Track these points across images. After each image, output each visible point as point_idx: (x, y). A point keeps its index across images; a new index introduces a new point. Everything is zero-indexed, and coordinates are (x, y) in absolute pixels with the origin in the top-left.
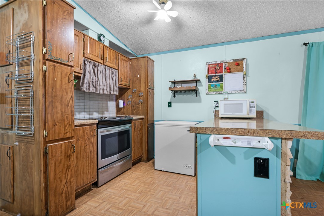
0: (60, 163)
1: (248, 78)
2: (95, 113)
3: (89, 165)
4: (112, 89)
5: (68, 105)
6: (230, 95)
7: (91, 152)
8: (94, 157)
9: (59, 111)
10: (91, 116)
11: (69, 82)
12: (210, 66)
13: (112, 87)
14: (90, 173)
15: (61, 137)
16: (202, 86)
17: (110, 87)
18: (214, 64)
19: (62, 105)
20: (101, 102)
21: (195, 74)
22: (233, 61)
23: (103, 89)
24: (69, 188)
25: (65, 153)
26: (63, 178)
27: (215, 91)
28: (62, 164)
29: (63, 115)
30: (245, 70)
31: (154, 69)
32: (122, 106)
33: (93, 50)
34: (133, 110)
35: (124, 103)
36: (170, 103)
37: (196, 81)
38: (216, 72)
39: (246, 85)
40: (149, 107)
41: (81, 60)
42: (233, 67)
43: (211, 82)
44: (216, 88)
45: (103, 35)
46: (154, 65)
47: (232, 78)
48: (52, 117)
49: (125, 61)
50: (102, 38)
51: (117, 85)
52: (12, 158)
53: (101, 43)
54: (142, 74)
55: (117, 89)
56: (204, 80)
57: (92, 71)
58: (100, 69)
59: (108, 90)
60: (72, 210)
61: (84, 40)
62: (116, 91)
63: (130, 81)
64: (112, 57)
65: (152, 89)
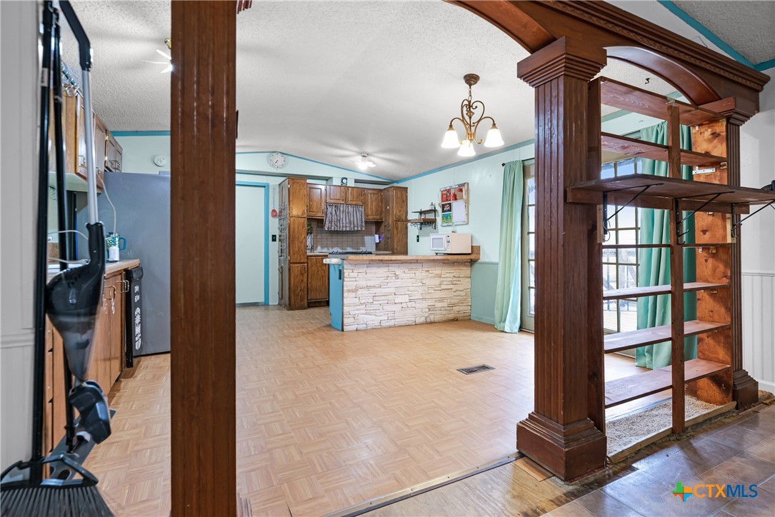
0: (297, 276)
3: (321, 285)
4: (356, 225)
5: (302, 242)
6: (458, 227)
7: (322, 277)
8: (325, 281)
9: (298, 245)
11: (303, 228)
12: (443, 192)
13: (356, 222)
14: (322, 292)
15: (298, 261)
16: (439, 216)
17: (354, 223)
18: (446, 190)
19: (298, 242)
20: (356, 238)
21: (432, 203)
22: (457, 186)
23: (346, 227)
24: (303, 294)
25: (300, 272)
26: (299, 286)
27: (447, 222)
28: (298, 278)
29: (299, 248)
30: (465, 197)
31: (407, 197)
32: (378, 241)
33: (336, 195)
34: (385, 245)
35: (379, 238)
36: (418, 236)
37: (435, 211)
38: (447, 200)
39: (468, 215)
40: (396, 242)
41: (323, 206)
42: (458, 194)
43: (443, 211)
44: (447, 218)
45: (345, 178)
46: (407, 192)
47: (458, 207)
48: (293, 250)
49: (374, 194)
50: (345, 181)
51: (363, 220)
52: (282, 273)
53: (343, 186)
54: (391, 205)
55: (364, 224)
56: (439, 209)
57: (334, 212)
58: (342, 209)
59: (352, 226)
60: (304, 309)
61: (326, 190)
62: (362, 226)
63: (381, 214)
64: (355, 195)
65: (403, 221)
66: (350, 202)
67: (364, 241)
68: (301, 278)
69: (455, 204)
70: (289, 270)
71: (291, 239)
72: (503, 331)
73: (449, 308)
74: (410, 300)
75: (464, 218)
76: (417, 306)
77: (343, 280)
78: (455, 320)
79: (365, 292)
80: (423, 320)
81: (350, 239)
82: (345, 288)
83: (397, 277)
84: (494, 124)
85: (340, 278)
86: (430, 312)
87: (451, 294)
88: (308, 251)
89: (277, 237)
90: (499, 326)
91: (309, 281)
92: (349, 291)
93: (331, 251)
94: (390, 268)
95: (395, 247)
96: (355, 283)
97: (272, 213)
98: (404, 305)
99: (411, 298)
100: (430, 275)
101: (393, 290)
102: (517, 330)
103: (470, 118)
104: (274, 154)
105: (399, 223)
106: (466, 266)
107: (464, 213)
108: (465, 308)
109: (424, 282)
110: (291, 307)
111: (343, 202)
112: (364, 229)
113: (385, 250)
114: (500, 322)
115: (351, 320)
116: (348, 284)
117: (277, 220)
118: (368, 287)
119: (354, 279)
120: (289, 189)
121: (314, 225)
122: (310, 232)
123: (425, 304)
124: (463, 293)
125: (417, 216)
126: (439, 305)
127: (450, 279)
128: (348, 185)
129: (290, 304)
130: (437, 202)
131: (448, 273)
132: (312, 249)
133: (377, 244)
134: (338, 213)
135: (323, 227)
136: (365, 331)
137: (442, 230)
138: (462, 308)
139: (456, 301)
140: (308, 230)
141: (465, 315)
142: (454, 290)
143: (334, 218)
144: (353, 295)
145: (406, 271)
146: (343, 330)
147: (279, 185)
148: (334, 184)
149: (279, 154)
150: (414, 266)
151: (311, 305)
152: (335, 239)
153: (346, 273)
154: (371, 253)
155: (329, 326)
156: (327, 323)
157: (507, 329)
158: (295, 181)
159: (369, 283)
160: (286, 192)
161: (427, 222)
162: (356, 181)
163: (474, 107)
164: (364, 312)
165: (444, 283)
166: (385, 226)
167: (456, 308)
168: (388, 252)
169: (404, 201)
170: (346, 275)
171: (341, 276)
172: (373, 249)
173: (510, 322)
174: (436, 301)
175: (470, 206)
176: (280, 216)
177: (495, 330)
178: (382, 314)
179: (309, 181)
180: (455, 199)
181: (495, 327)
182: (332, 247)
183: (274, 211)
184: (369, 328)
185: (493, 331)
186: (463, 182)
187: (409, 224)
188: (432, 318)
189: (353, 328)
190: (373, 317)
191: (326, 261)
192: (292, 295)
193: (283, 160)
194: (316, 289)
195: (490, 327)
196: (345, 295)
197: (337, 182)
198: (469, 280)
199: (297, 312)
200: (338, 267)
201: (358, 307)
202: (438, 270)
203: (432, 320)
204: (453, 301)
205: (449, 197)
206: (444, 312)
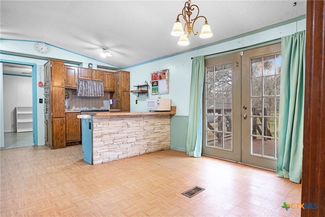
0: (58, 126)
1: (169, 83)
2: (93, 108)
3: (76, 132)
4: (98, 93)
5: (62, 104)
6: (162, 95)
7: (76, 126)
8: (78, 129)
9: (58, 106)
10: (90, 109)
11: (62, 94)
12: (153, 75)
13: (98, 92)
14: (76, 136)
15: (59, 116)
16: (150, 89)
17: (97, 92)
18: (154, 74)
19: (59, 104)
20: (98, 101)
21: (146, 81)
22: (162, 71)
23: (92, 94)
24: (62, 138)
25: (60, 123)
26: (60, 133)
27: (155, 92)
28: (59, 128)
29: (59, 108)
30: (167, 77)
31: (129, 77)
32: (111, 103)
33: (84, 74)
34: (116, 106)
35: (113, 101)
36: (137, 101)
37: (147, 86)
38: (155, 79)
39: (168, 88)
40: (123, 104)
41: (76, 81)
42: (162, 76)
43: (153, 86)
44: (155, 90)
45: (91, 64)
46: (130, 75)
47: (162, 83)
48: (55, 109)
49: (109, 75)
50: (91, 66)
51: (103, 90)
52: (47, 124)
53: (90, 69)
54: (120, 83)
55: (103, 93)
56: (150, 85)
57: (84, 85)
58: (89, 83)
59: (96, 94)
60: (64, 147)
61: (78, 71)
62: (102, 94)
63: (114, 87)
64: (98, 75)
65: (127, 91)
66: (94, 79)
67: (103, 103)
68: (61, 127)
69: (160, 82)
70: (52, 122)
71: (53, 102)
72: (193, 157)
73: (159, 143)
74: (137, 141)
75: (166, 90)
76: (141, 143)
77: (93, 130)
78: (162, 150)
79: (107, 137)
80: (144, 152)
81: (94, 102)
82: (94, 135)
83: (128, 126)
84: (206, 22)
85: (90, 128)
86: (148, 147)
87: (160, 135)
88: (66, 109)
89: (43, 100)
90: (190, 154)
91: (67, 129)
92: (97, 137)
93: (82, 109)
94: (124, 121)
95: (123, 107)
96: (101, 132)
97: (39, 84)
98: (133, 144)
99: (137, 139)
100: (148, 124)
101: (126, 135)
102: (200, 156)
103: (189, 16)
104: (39, 43)
105: (125, 92)
106: (168, 118)
107: (166, 87)
108: (167, 142)
109: (145, 128)
110: (54, 147)
111: (90, 79)
112: (103, 96)
113: (116, 109)
114: (191, 151)
115: (98, 156)
116: (96, 132)
117: (43, 89)
118: (110, 134)
119: (100, 129)
120: (51, 68)
121: (70, 93)
122: (67, 97)
123: (145, 142)
124: (166, 134)
125: (136, 89)
126: (153, 142)
127: (159, 126)
128: (93, 68)
129: (53, 145)
130: (149, 81)
131: (158, 122)
132: (69, 108)
133: (111, 105)
134: (86, 86)
135: (76, 94)
136: (108, 163)
137: (152, 97)
138: (166, 143)
139: (162, 139)
140: (66, 96)
141: (167, 146)
142: (161, 132)
143: (84, 89)
144: (100, 139)
145: (134, 122)
146: (92, 164)
147: (44, 65)
148: (83, 67)
149: (44, 44)
150: (138, 119)
151: (69, 144)
152: (84, 101)
153: (95, 125)
154: (108, 111)
155: (82, 160)
156: (81, 158)
157: (195, 156)
158: (55, 62)
159: (111, 131)
160: (49, 70)
161: (142, 92)
162: (98, 67)
163: (192, 9)
164: (107, 150)
165: (156, 128)
166: (116, 94)
167: (163, 143)
168: (118, 110)
169: (128, 80)
170: (94, 126)
171: (90, 126)
172: (109, 109)
173: (197, 151)
174: (151, 140)
175: (170, 83)
176: (45, 86)
177: (188, 156)
178: (119, 151)
179: (65, 64)
180: (160, 78)
181: (187, 153)
182: (83, 107)
183: (40, 83)
184: (110, 160)
185: (186, 157)
186: (166, 69)
187: (131, 94)
188: (149, 150)
189: (100, 161)
190: (114, 153)
191: (79, 117)
192: (55, 139)
193: (46, 48)
194: (72, 134)
195: (184, 154)
196: (94, 140)
197: (85, 66)
198: (169, 126)
199: (58, 150)
200: (89, 121)
201: (103, 147)
202: (152, 121)
203: (149, 151)
204: (161, 139)
205: (156, 78)
206: (156, 146)
